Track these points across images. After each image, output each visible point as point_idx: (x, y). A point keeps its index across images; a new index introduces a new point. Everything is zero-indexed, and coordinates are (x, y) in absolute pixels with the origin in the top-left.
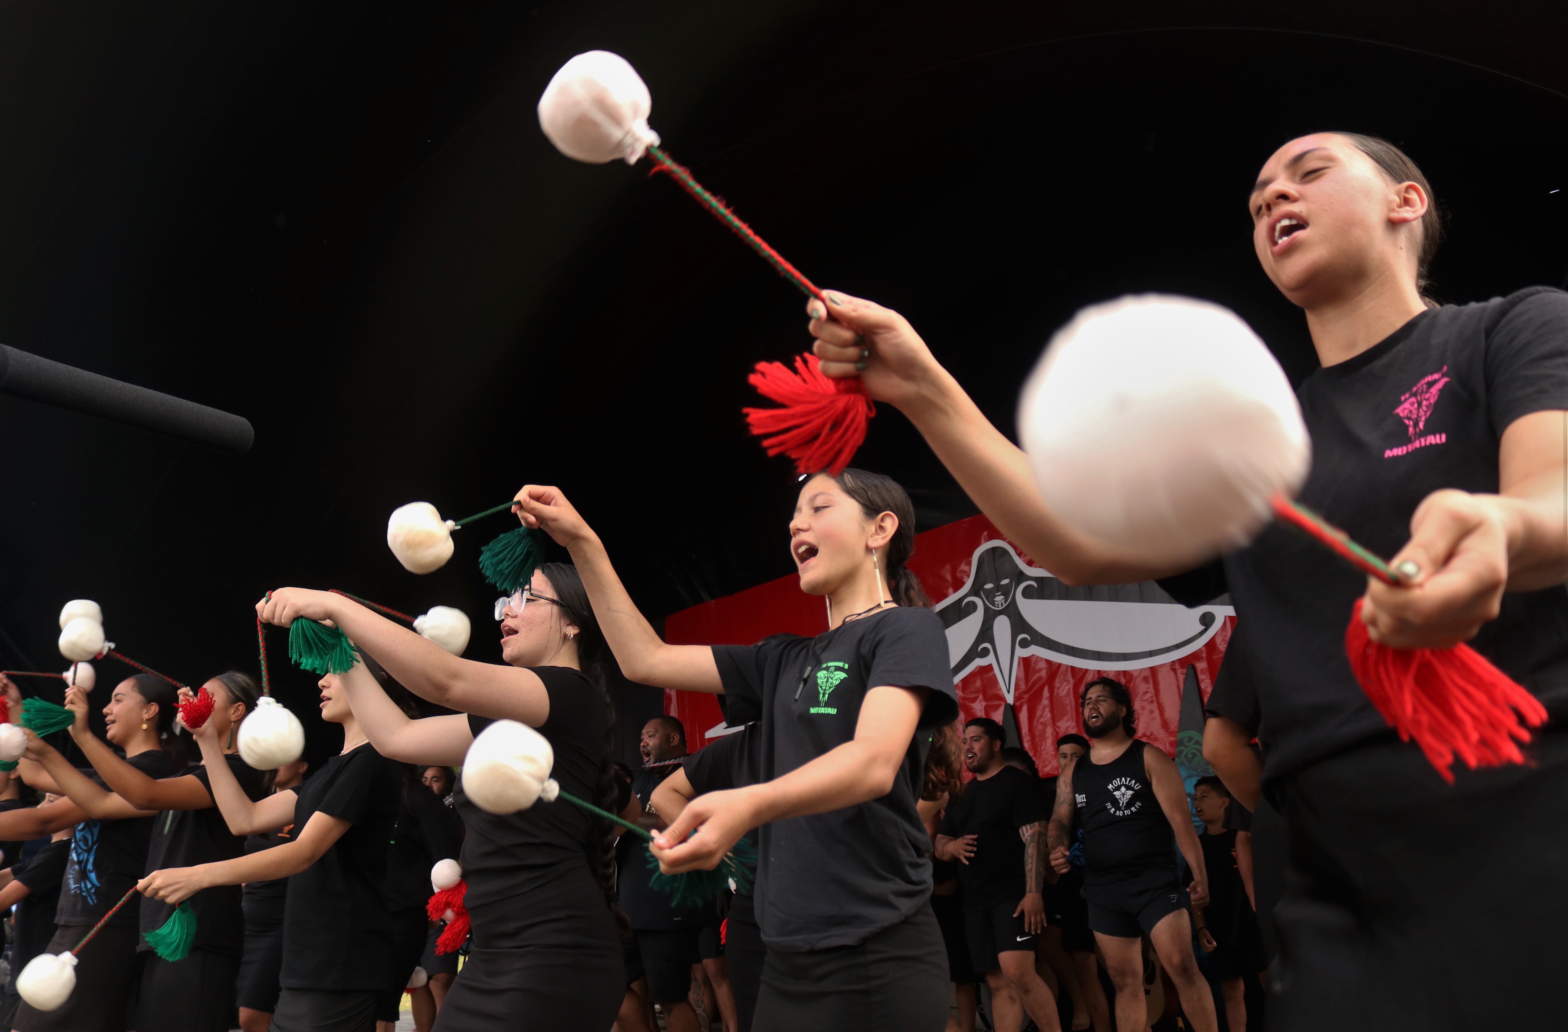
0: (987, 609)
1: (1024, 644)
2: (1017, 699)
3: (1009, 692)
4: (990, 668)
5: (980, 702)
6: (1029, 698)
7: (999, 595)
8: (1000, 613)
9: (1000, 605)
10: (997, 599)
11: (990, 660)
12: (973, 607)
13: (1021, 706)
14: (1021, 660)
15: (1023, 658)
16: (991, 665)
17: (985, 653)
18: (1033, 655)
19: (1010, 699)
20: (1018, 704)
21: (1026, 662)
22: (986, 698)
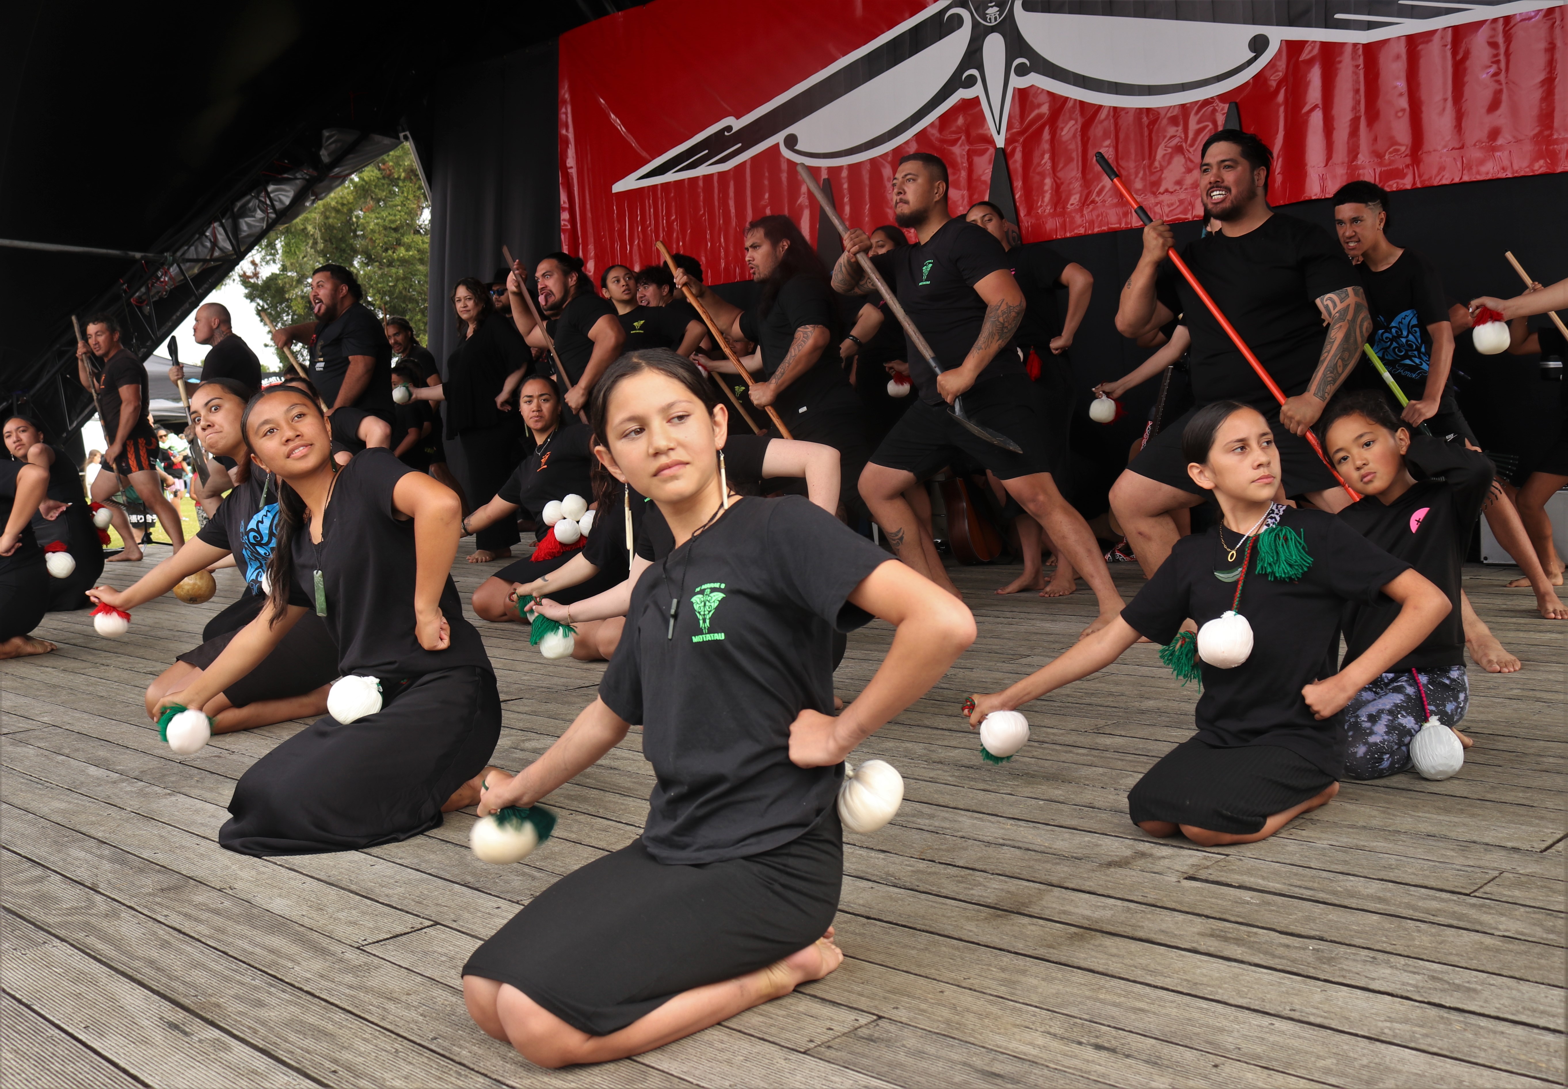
0: (975, 25)
1: (1022, 71)
2: (1008, 141)
3: (999, 133)
4: (976, 101)
5: (961, 146)
6: (1024, 141)
7: (992, 7)
8: (993, 29)
9: (993, 20)
10: (989, 11)
11: (976, 91)
12: (958, 22)
13: (1014, 150)
14: (1017, 92)
15: (1019, 89)
16: (977, 97)
17: (970, 82)
18: (1032, 86)
19: (1000, 141)
20: (1009, 150)
21: (1023, 95)
22: (969, 140)
